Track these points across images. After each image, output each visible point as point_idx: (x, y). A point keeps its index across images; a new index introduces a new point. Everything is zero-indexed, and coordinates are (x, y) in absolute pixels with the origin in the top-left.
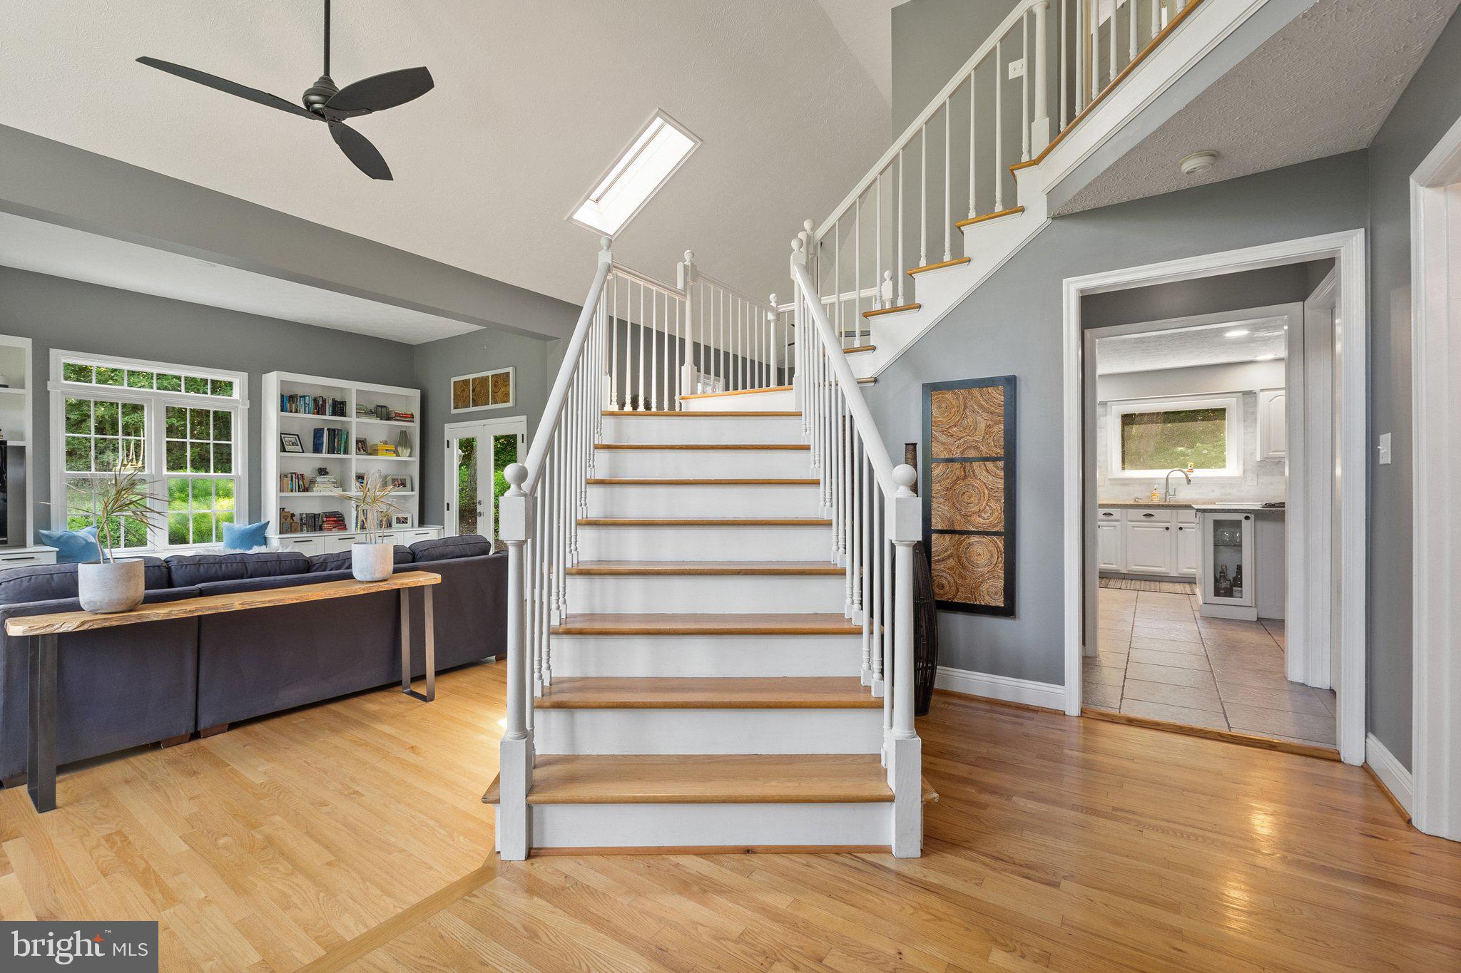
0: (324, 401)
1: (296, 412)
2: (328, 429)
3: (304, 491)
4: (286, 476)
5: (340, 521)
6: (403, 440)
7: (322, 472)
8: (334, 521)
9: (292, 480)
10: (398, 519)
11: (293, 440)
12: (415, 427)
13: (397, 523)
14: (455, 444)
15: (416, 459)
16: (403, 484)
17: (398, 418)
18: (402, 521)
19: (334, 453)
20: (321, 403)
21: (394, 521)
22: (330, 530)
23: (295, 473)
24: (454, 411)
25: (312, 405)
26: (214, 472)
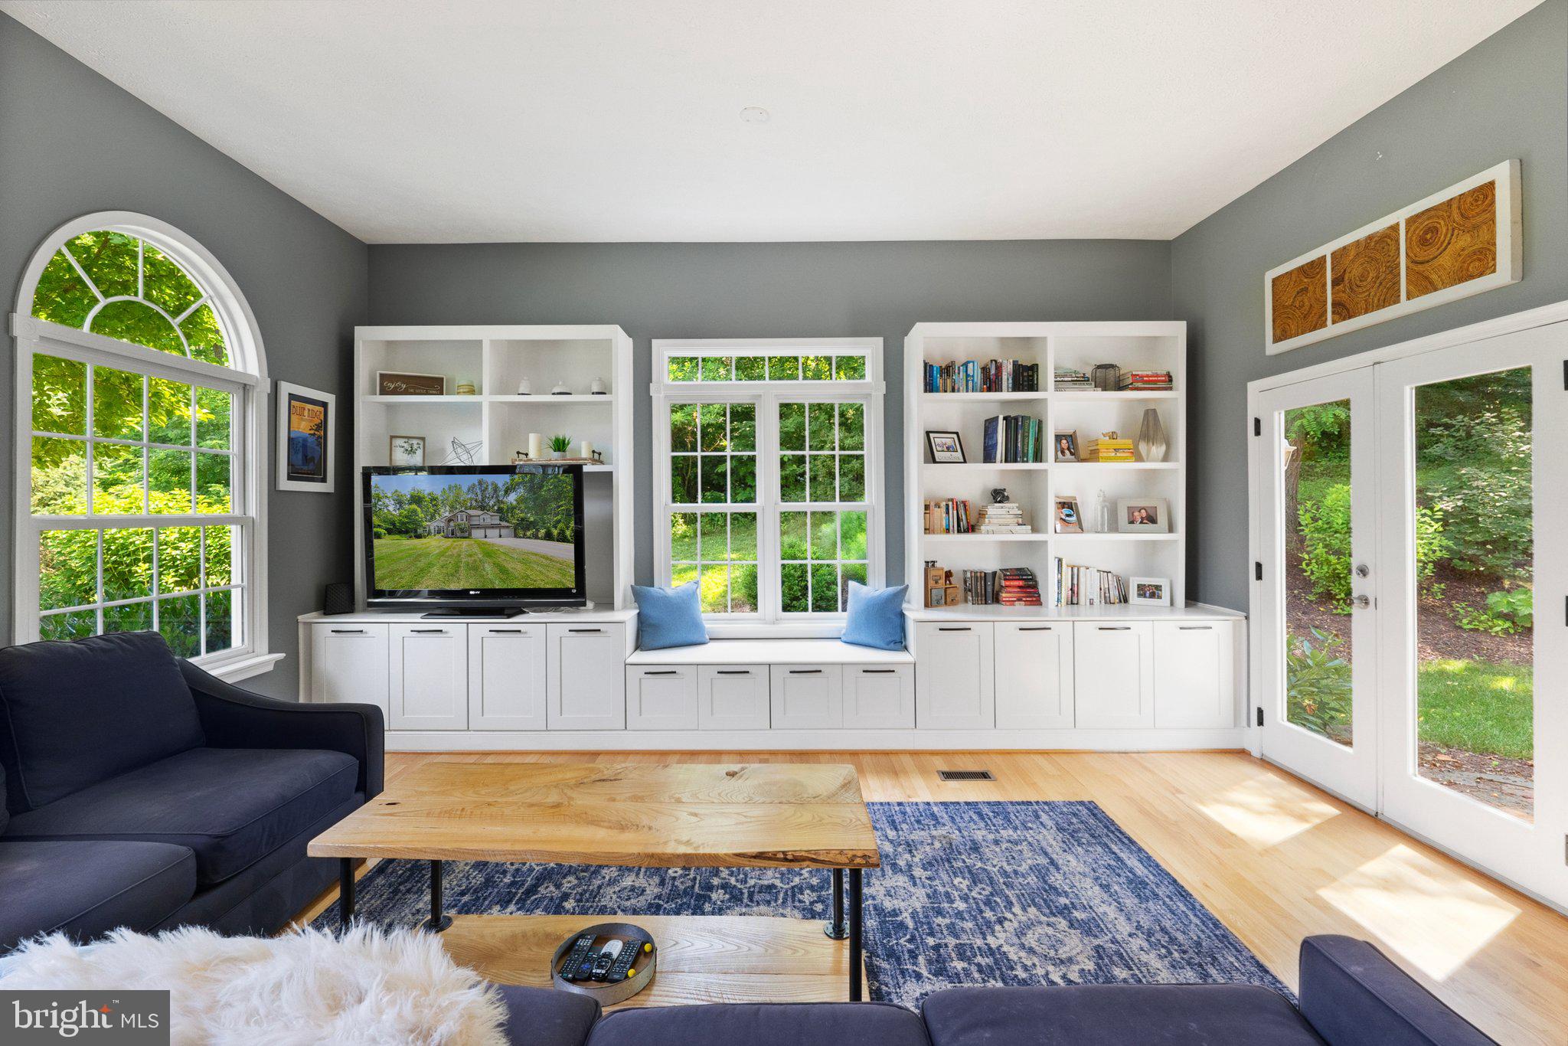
0: (999, 368)
1: (953, 390)
2: (1005, 418)
3: (967, 531)
4: (938, 506)
5: (1029, 587)
6: (1150, 428)
7: (999, 496)
8: (1020, 587)
9: (947, 512)
10: (1141, 588)
11: (949, 442)
12: (1176, 402)
13: (1139, 595)
14: (1277, 424)
15: (1179, 466)
16: (1152, 519)
17: (1140, 385)
18: (1150, 592)
19: (1015, 461)
20: (993, 371)
21: (1133, 592)
22: (1012, 603)
23: (952, 500)
24: (1272, 349)
25: (978, 377)
26: (841, 501)
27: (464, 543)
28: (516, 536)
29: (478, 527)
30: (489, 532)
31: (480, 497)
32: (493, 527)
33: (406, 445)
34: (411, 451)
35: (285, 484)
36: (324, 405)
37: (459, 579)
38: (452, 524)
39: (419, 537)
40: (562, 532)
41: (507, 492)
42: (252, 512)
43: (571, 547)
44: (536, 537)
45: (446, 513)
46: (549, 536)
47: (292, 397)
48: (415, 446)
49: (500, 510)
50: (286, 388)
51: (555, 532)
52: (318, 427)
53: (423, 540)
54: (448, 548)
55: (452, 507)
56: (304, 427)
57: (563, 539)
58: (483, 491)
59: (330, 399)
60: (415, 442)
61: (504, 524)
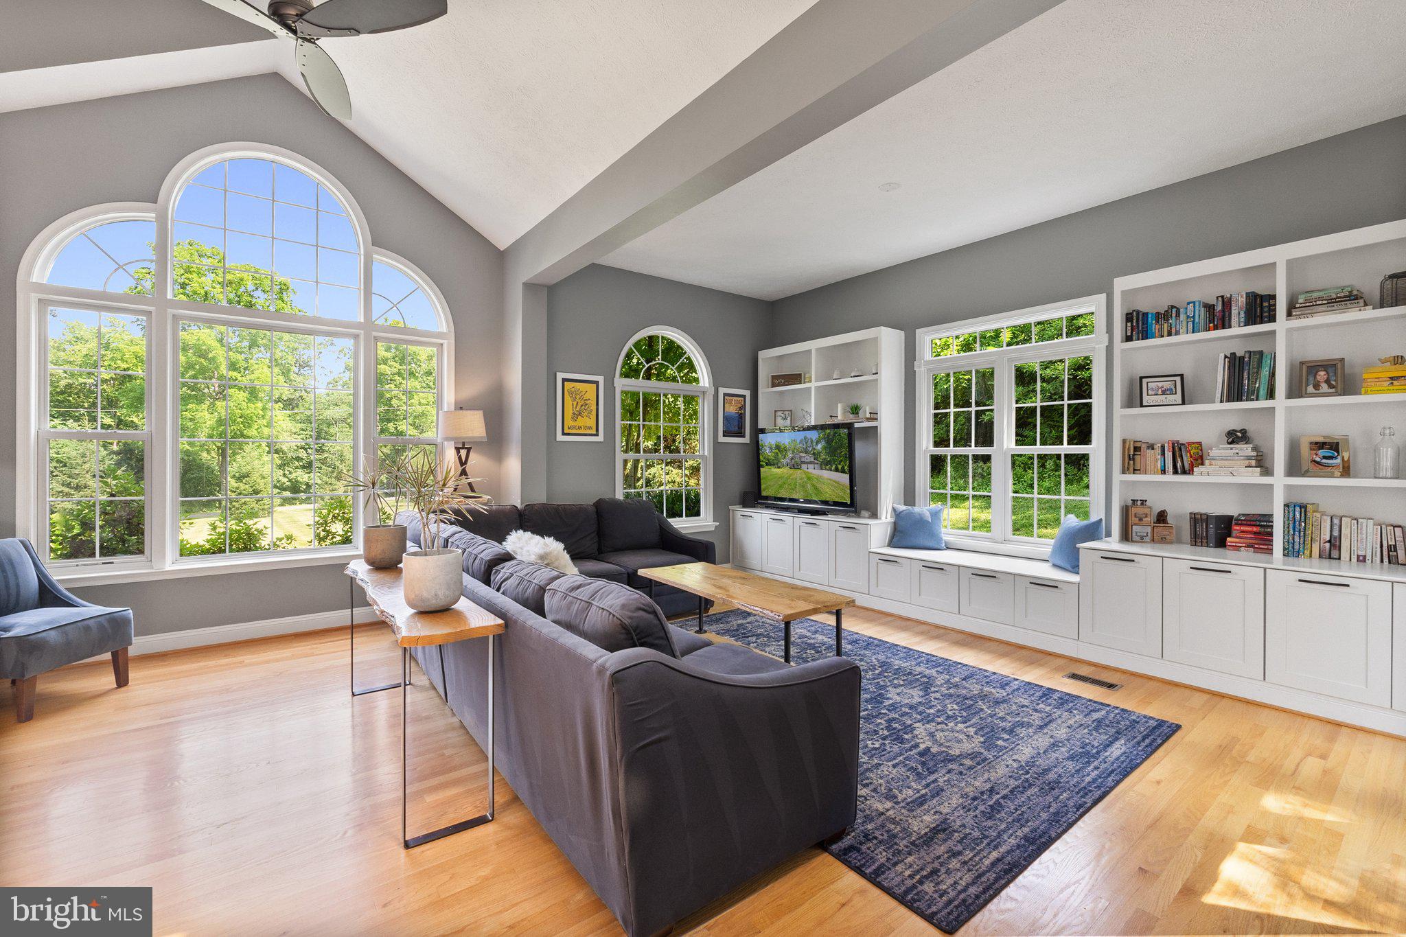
0: (1226, 302)
1: (1170, 334)
2: (1226, 357)
3: (1184, 472)
4: (1152, 447)
7: (1234, 436)
9: (1163, 454)
11: (1167, 385)
19: (1241, 400)
20: (1219, 308)
23: (1168, 441)
25: (1201, 315)
26: (1069, 444)
27: (799, 471)
28: (821, 469)
29: (804, 463)
30: (809, 465)
31: (805, 447)
32: (811, 463)
33: (782, 415)
34: (785, 419)
35: (722, 439)
36: (744, 396)
37: (796, 492)
38: (793, 461)
39: (779, 468)
40: (843, 467)
41: (817, 443)
42: (706, 454)
43: (847, 476)
44: (831, 470)
45: (790, 455)
46: (837, 470)
47: (725, 395)
48: (787, 415)
49: (814, 454)
50: (722, 391)
51: (840, 467)
52: (741, 409)
53: (781, 470)
54: (791, 475)
55: (793, 451)
56: (732, 409)
57: (843, 471)
58: (806, 443)
59: (747, 393)
60: (787, 413)
61: (816, 461)
